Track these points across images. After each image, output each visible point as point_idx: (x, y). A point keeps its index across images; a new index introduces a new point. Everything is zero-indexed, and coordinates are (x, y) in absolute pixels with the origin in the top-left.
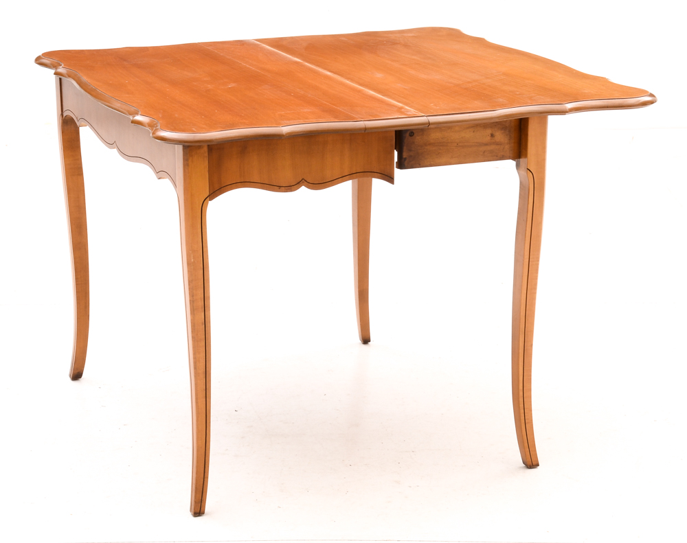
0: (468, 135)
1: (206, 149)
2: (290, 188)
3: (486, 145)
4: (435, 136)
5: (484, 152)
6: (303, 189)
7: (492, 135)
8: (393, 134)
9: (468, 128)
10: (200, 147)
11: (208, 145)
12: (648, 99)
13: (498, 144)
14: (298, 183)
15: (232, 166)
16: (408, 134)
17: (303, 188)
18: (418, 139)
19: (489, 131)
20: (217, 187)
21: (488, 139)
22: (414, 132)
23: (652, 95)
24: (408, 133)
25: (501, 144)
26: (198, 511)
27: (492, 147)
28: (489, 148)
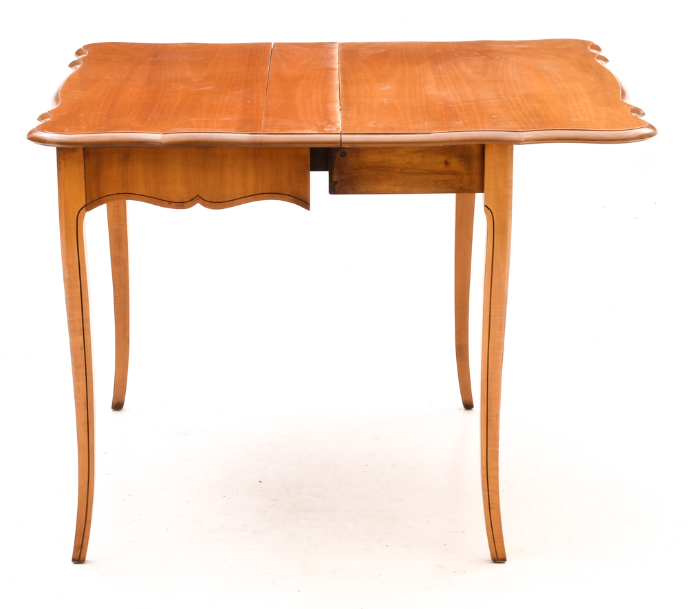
0: (417, 160)
1: (81, 152)
2: (182, 204)
3: (439, 173)
4: (373, 158)
5: (436, 182)
6: (198, 207)
7: (446, 163)
8: (308, 153)
9: (414, 152)
10: (74, 150)
11: (84, 149)
12: (647, 131)
13: (454, 173)
14: (192, 200)
15: (113, 174)
16: (338, 154)
17: (198, 205)
18: (351, 160)
19: (442, 159)
20: (95, 197)
21: (441, 167)
22: (347, 151)
23: (651, 127)
24: (339, 152)
25: (458, 175)
26: (79, 558)
27: (447, 177)
28: (442, 177)
